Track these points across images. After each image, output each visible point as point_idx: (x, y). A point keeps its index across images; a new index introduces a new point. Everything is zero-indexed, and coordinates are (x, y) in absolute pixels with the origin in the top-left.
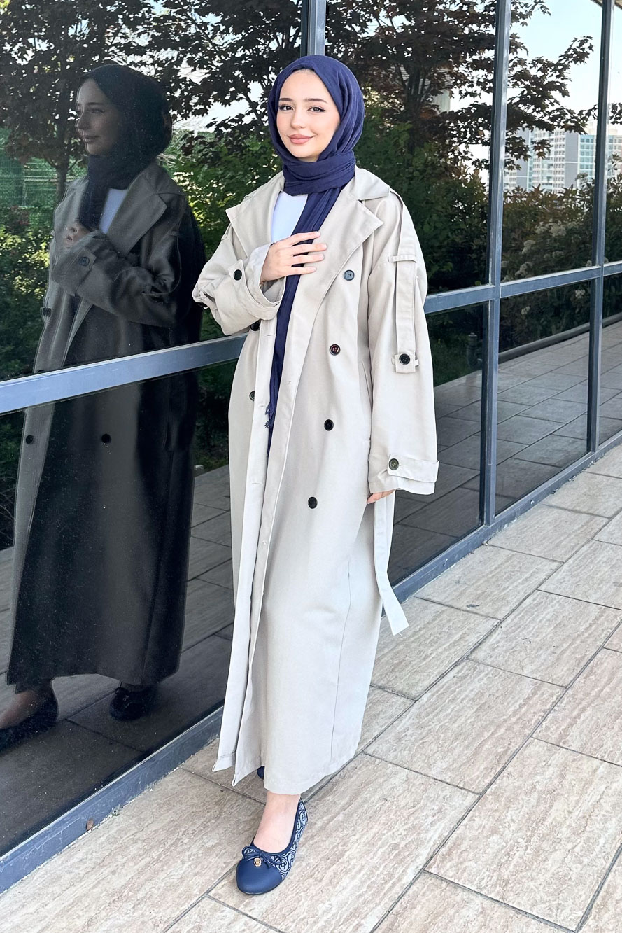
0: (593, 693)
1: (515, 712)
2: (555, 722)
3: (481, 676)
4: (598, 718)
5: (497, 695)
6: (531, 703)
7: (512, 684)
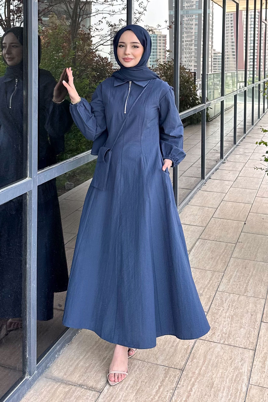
0: (197, 372)
1: (157, 392)
2: (179, 396)
3: (135, 369)
4: (202, 390)
5: (146, 381)
6: (164, 384)
7: (153, 371)
